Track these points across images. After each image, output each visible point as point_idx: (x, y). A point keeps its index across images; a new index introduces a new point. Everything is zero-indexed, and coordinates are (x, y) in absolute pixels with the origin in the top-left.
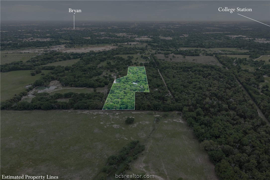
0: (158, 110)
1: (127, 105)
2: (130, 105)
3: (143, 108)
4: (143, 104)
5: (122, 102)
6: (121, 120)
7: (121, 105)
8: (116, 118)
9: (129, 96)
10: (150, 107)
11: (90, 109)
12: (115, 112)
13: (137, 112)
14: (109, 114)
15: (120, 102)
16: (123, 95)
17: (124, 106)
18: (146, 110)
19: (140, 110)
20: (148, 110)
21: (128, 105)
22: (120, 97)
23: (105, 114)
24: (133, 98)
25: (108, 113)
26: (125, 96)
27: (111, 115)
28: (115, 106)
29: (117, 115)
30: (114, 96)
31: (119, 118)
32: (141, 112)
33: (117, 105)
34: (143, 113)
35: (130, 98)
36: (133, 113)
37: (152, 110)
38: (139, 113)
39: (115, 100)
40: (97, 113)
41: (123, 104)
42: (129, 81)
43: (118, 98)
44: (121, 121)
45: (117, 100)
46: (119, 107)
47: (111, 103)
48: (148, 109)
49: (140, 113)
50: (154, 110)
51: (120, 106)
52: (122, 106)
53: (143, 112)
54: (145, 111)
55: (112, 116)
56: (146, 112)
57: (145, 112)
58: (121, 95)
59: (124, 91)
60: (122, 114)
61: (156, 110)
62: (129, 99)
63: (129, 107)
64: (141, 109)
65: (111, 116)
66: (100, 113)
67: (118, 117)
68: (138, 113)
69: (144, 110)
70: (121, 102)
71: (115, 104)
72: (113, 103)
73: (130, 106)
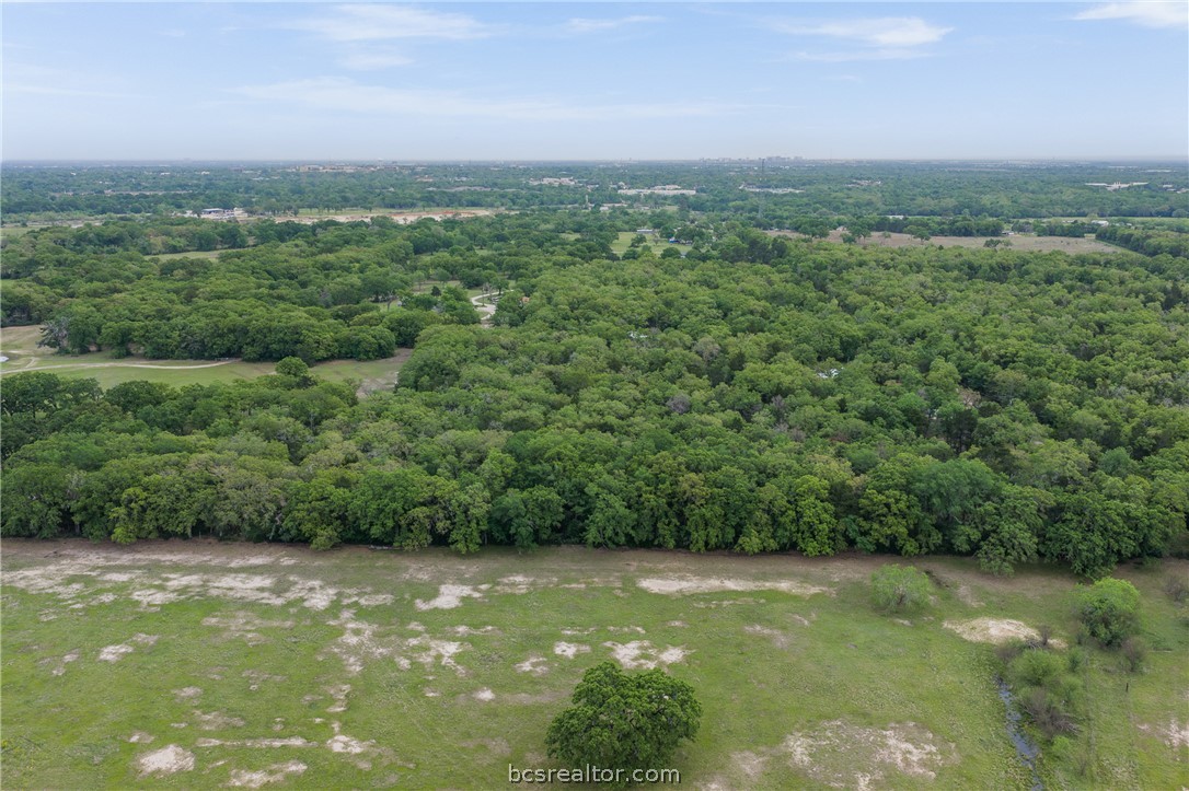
0: (974, 548)
1: (580, 490)
2: (614, 483)
3: (775, 522)
4: (765, 474)
5: (518, 458)
6: (487, 695)
7: (510, 482)
8: (426, 659)
9: (601, 405)
10: (867, 517)
11: (118, 531)
12: (424, 577)
13: (704, 574)
14: (335, 608)
15: (494, 453)
16: (543, 402)
17: (541, 493)
18: (811, 547)
19: (743, 554)
20: (847, 546)
21: (592, 489)
22: (512, 415)
23: (290, 604)
24: (637, 419)
25: (329, 583)
26: (555, 407)
27: (362, 613)
28: (433, 501)
29: (439, 624)
30: (452, 407)
31: (458, 658)
32: (756, 578)
33: (454, 483)
34: (784, 585)
35: (611, 419)
36: (652, 585)
37: (889, 549)
38: (731, 585)
39: (451, 434)
40: (183, 590)
41: (536, 480)
42: (592, 314)
43: (484, 425)
44: (491, 712)
45: (471, 435)
46: (480, 510)
47: (392, 468)
48: (843, 545)
49: (749, 586)
50: (911, 546)
51: (495, 494)
52: (513, 497)
53: (781, 576)
54: (800, 567)
55: (368, 629)
56: (816, 570)
57: (806, 578)
58: (514, 400)
59: (550, 374)
60: (511, 598)
61: (947, 550)
62: (605, 428)
63: (598, 516)
64: (752, 541)
65: (356, 635)
66: (227, 581)
67: (451, 648)
68: (714, 583)
69: (789, 549)
70: (509, 459)
71: (432, 471)
72: (415, 472)
73: (618, 505)
